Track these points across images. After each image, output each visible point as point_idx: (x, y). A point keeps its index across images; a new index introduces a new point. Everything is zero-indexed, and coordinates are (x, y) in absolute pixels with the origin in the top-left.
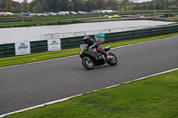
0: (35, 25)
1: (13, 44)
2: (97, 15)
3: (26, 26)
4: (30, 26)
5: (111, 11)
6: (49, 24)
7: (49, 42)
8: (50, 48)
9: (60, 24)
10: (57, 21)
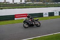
0: (50, 7)
1: (43, 13)
7: (55, 13)
8: (55, 15)
9: (58, 6)
10: (57, 6)
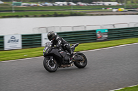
2: (100, 7)
3: (17, 17)
4: (22, 17)
5: (116, 4)
6: (43, 16)
